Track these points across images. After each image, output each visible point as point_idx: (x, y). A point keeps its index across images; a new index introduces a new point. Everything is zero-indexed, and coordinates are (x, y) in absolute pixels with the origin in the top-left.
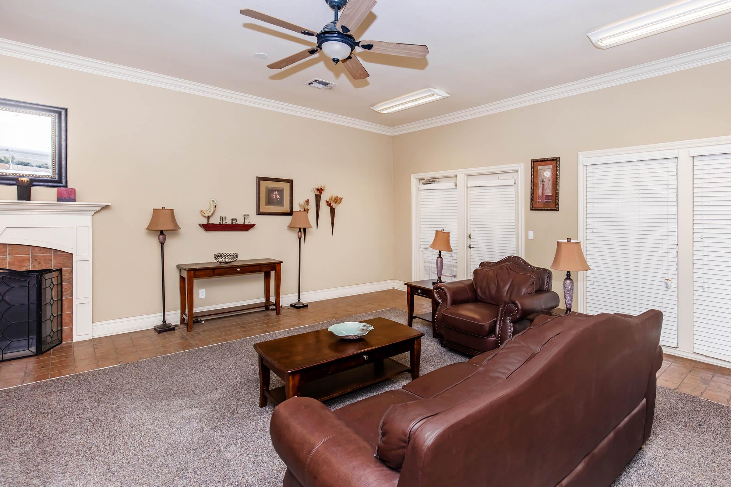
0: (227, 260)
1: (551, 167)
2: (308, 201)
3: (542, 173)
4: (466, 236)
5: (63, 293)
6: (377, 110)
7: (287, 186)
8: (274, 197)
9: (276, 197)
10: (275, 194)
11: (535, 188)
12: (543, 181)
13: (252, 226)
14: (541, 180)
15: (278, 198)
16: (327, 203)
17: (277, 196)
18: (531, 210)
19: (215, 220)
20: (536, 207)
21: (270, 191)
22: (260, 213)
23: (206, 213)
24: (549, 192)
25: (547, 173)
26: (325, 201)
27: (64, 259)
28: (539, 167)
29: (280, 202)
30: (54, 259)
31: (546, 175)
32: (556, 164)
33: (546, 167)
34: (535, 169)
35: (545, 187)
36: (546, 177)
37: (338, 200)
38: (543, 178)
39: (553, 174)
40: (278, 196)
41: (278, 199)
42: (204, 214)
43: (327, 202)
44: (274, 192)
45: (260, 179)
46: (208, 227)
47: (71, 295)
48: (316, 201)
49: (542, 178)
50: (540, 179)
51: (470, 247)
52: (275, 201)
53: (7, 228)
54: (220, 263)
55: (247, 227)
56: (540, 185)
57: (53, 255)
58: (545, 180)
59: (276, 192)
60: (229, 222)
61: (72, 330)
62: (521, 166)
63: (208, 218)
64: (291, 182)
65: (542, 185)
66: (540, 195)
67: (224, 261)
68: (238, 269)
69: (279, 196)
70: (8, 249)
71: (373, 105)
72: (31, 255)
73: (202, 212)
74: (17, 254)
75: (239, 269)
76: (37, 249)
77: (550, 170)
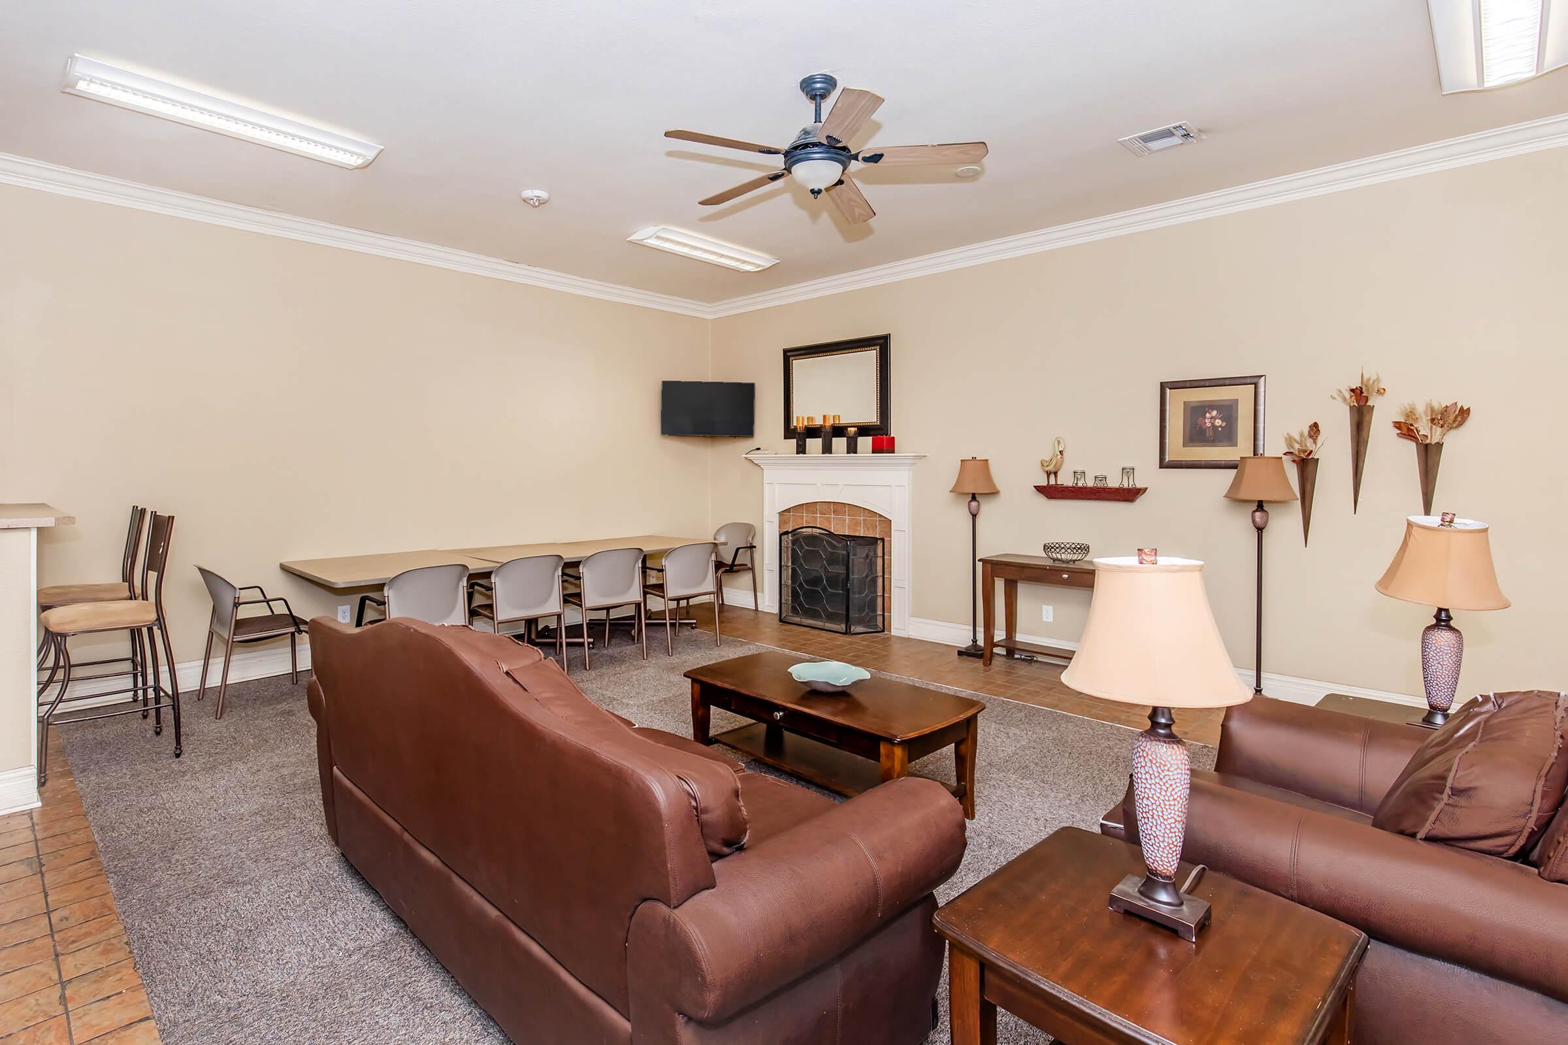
0: (1070, 557)
8: (1209, 425)
9: (1213, 424)
10: (1212, 418)
13: (1139, 492)
15: (1220, 426)
16: (1399, 428)
17: (1217, 421)
21: (1196, 412)
22: (1165, 464)
26: (1392, 425)
27: (886, 526)
29: (1228, 436)
30: (879, 525)
40: (1220, 422)
41: (1220, 429)
43: (1398, 425)
44: (1208, 412)
45: (1166, 387)
46: (1051, 492)
48: (1354, 424)
52: (1209, 433)
53: (844, 485)
54: (1054, 560)
57: (879, 520)
59: (1214, 413)
60: (1090, 483)
67: (1064, 556)
68: (1065, 576)
69: (1222, 422)
70: (847, 509)
72: (862, 518)
74: (853, 515)
75: (1067, 576)
76: (866, 511)
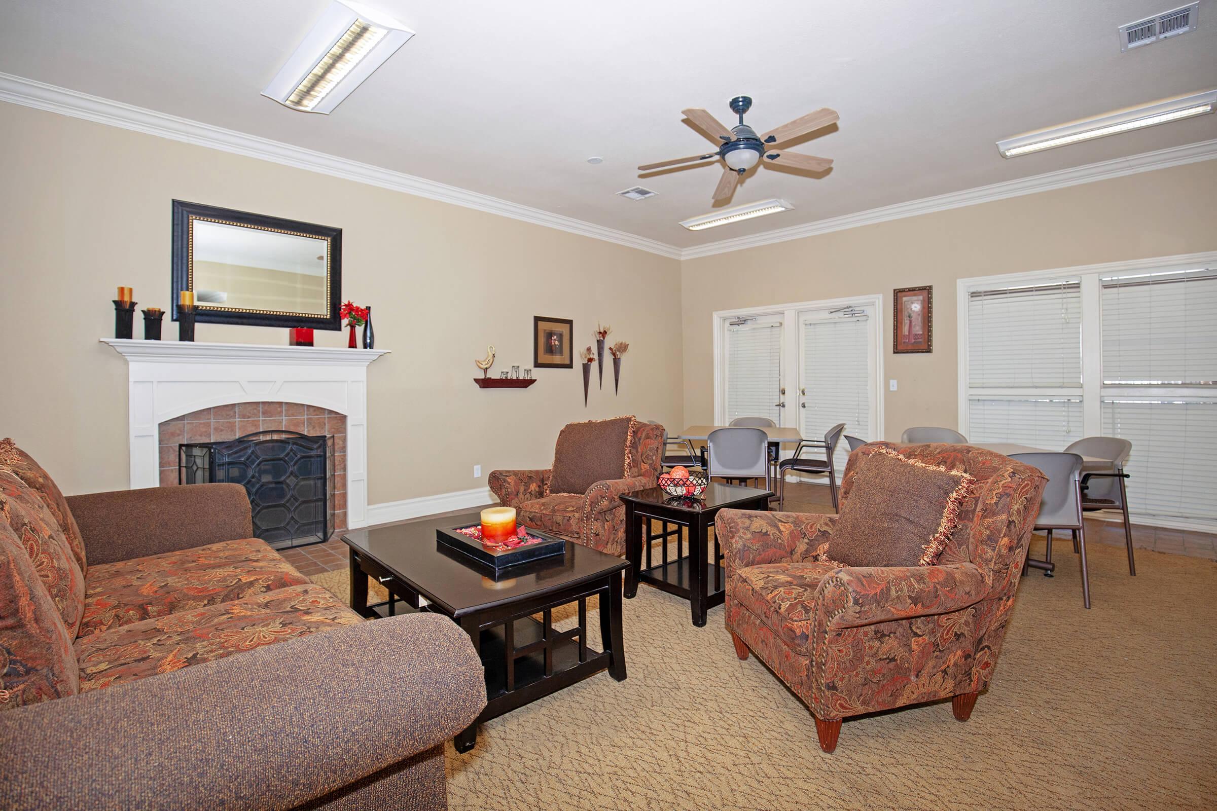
1: (921, 298)
2: (589, 349)
3: (908, 306)
4: (799, 393)
5: (336, 468)
6: (686, 226)
7: (565, 329)
11: (898, 325)
12: (910, 316)
13: (532, 382)
14: (908, 315)
16: (611, 351)
18: (894, 353)
19: (494, 374)
20: (900, 348)
22: (537, 365)
23: (484, 363)
24: (918, 330)
25: (915, 306)
27: (337, 423)
28: (905, 299)
30: (328, 423)
31: (914, 309)
32: (929, 294)
33: (915, 298)
34: (899, 302)
35: (913, 324)
36: (914, 311)
37: (623, 348)
38: (910, 312)
39: (923, 308)
42: (481, 365)
43: (610, 349)
45: (537, 319)
46: (486, 383)
47: (345, 469)
48: (598, 348)
49: (908, 312)
50: (906, 313)
51: (804, 407)
53: (285, 382)
55: (525, 383)
56: (906, 321)
57: (328, 417)
58: (914, 316)
61: (345, 514)
62: (879, 298)
63: (485, 370)
64: (570, 322)
65: (909, 322)
66: (907, 333)
70: (284, 409)
71: (682, 220)
72: (305, 417)
73: (478, 362)
74: (293, 415)
76: (311, 410)
77: (919, 302)
